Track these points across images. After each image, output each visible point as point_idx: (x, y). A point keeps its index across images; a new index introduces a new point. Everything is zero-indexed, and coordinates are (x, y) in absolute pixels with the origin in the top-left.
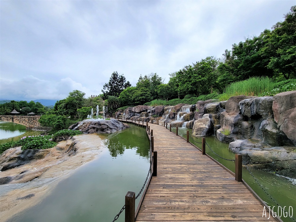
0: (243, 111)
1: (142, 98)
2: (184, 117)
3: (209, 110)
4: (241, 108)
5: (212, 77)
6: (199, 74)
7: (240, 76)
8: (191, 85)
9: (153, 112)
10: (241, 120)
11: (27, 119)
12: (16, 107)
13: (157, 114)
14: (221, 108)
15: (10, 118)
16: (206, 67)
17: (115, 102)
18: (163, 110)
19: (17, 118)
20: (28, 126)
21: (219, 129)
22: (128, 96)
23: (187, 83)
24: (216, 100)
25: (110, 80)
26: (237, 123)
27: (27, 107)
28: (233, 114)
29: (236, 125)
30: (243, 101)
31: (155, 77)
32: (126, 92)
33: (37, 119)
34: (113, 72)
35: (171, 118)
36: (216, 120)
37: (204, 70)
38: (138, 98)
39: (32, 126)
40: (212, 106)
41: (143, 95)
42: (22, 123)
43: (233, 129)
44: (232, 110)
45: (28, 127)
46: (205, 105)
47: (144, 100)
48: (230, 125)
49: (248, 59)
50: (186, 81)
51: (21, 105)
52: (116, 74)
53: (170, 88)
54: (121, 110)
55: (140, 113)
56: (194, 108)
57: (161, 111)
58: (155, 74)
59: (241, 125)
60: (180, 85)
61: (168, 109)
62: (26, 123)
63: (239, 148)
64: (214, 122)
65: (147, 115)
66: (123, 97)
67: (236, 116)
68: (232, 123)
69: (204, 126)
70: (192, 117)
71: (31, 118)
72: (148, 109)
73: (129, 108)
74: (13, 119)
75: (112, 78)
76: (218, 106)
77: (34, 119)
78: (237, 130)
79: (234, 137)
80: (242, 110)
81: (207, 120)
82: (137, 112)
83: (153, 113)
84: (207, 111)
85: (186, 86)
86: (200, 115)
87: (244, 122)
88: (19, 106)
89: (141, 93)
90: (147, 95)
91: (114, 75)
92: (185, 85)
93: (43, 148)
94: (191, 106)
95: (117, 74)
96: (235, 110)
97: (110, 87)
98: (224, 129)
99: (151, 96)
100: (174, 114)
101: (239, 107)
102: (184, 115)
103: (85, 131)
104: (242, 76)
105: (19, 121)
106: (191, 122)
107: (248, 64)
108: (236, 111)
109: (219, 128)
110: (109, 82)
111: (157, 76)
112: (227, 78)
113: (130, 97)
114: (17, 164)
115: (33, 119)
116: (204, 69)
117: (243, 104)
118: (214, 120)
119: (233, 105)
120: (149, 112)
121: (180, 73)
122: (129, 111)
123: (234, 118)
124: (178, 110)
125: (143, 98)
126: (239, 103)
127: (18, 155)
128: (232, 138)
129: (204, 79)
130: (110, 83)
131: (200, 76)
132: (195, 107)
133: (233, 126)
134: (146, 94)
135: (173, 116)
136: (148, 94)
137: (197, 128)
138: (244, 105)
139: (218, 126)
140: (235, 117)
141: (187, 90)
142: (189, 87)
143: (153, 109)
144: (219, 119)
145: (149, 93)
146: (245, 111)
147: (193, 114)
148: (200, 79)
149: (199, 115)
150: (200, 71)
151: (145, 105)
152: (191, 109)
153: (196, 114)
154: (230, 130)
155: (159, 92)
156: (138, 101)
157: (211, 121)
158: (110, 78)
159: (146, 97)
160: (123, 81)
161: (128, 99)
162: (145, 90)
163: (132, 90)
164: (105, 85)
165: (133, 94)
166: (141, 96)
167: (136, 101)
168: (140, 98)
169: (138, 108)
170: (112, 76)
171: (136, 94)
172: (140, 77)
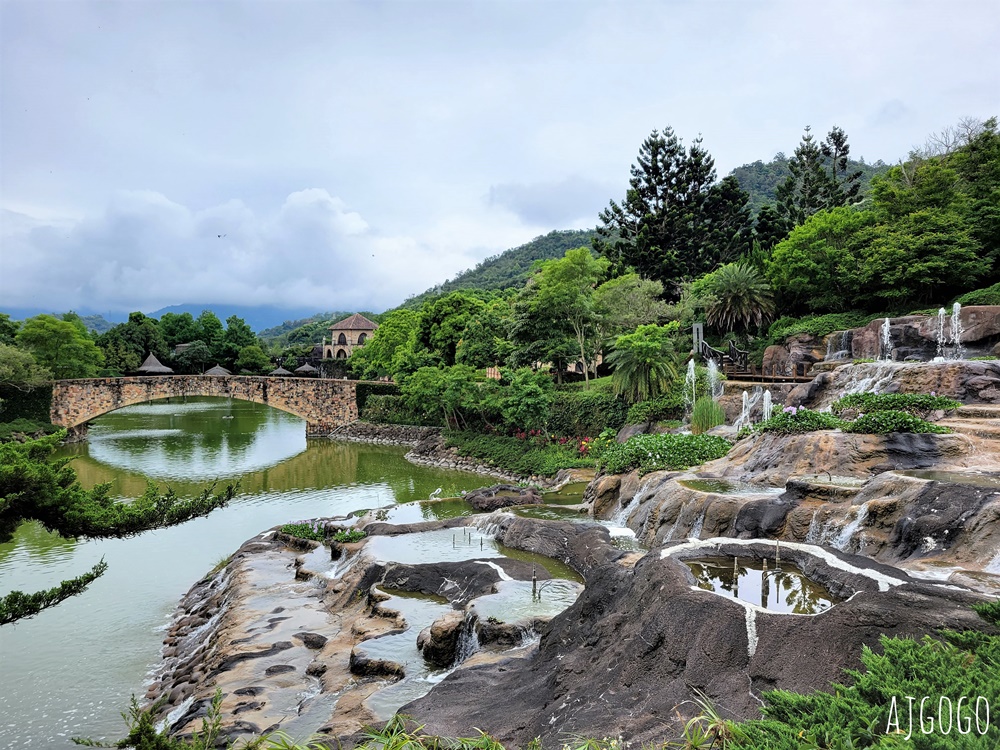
1: (929, 268)
11: (310, 390)
12: (155, 344)
15: (256, 384)
17: (751, 300)
19: (277, 386)
20: (316, 422)
25: (633, 178)
27: (195, 342)
32: (810, 240)
33: (347, 388)
38: (905, 269)
39: (329, 420)
41: (934, 252)
42: (293, 406)
45: (314, 426)
47: (939, 282)
51: (171, 332)
52: (662, 144)
54: (808, 338)
62: (309, 409)
66: (796, 270)
71: (325, 387)
74: (265, 388)
75: (644, 166)
77: (335, 392)
88: (165, 339)
89: (921, 241)
90: (957, 250)
91: (655, 154)
95: (673, 141)
105: (284, 400)
110: (630, 192)
113: (842, 269)
115: (330, 391)
125: (936, 269)
134: (950, 242)
136: (962, 246)
145: (963, 237)
156: (898, 284)
158: (633, 167)
159: (950, 258)
160: (702, 177)
161: (829, 276)
162: (939, 223)
163: (850, 231)
164: (607, 212)
165: (864, 251)
166: (920, 258)
167: (888, 287)
168: (919, 266)
169: (971, 320)
170: (642, 158)
171: (883, 249)
172: (805, 143)
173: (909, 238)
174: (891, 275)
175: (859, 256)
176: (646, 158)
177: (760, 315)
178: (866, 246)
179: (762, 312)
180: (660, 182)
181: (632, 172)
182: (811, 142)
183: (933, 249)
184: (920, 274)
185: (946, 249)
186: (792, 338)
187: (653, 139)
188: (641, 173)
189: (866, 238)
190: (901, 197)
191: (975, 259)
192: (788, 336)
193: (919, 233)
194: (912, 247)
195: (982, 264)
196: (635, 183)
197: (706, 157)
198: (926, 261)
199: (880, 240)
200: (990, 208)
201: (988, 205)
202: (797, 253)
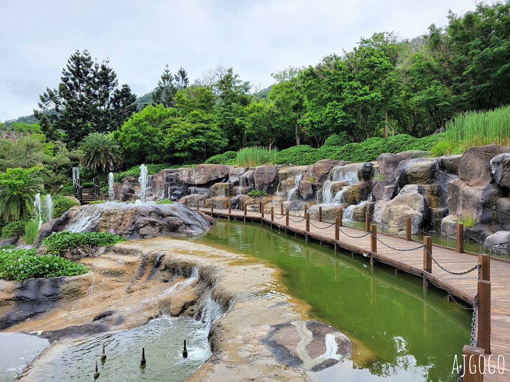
0: (499, 178)
1: (197, 142)
2: (344, 194)
3: (415, 176)
4: (493, 172)
5: (393, 90)
6: (364, 83)
7: (468, 93)
8: (344, 109)
9: (247, 182)
10: (495, 196)
13: (261, 188)
14: (441, 172)
16: (381, 63)
17: (106, 154)
18: (277, 176)
21: (445, 216)
22: (150, 135)
23: (331, 103)
24: (424, 152)
25: (64, 76)
26: (489, 202)
28: (477, 184)
29: (486, 205)
30: (499, 157)
31: (227, 81)
32: (141, 121)
34: (73, 53)
35: (305, 196)
36: (433, 198)
37: (376, 72)
38: (186, 141)
40: (421, 167)
41: (200, 133)
43: (481, 213)
44: (476, 176)
46: (402, 164)
48: (474, 206)
49: (486, 56)
50: (330, 99)
52: (83, 59)
53: (278, 115)
54: (133, 179)
55: (208, 185)
56: (370, 172)
57: (271, 181)
58: (230, 71)
59: (495, 205)
60: (312, 110)
61: (292, 174)
63: (505, 245)
64: (430, 203)
65: (230, 192)
66: (132, 138)
67: (484, 187)
68: (478, 203)
69: (411, 212)
70: (366, 193)
72: (232, 175)
73: (167, 172)
75: (71, 70)
76: (433, 166)
78: (489, 214)
79: (485, 230)
80: (496, 175)
81: (417, 199)
82: (197, 182)
83: (248, 185)
84: (409, 177)
85: (329, 113)
86: (389, 188)
87: (501, 199)
89: (194, 127)
90: (210, 133)
91: (78, 64)
92: (327, 111)
93: (70, 274)
94: (360, 165)
95: (89, 59)
96: (482, 175)
97: (63, 100)
98: (461, 215)
99: (222, 135)
100: (314, 187)
101: (490, 169)
102: (345, 189)
103: (127, 234)
104: (471, 93)
106: (366, 205)
107: (485, 67)
108: (484, 178)
109: (445, 214)
110: (61, 85)
111: (236, 76)
112: (436, 98)
113: (156, 139)
114: (27, 314)
116: (375, 70)
117: (498, 163)
118: (430, 200)
119: (477, 164)
120: (237, 184)
121: (311, 74)
122: (168, 179)
123: (481, 192)
124: (323, 178)
125: (200, 142)
126: (491, 161)
127: (10, 292)
128: (480, 231)
129: (376, 96)
130: (62, 88)
131: (367, 88)
132: (371, 168)
133: (482, 207)
134: (208, 129)
135: (310, 191)
136: (214, 131)
137: (399, 217)
138: (501, 166)
139: (441, 210)
140: (484, 190)
141: (332, 123)
142: (337, 114)
143: (248, 174)
144: (438, 196)
145: (215, 127)
146: (502, 177)
147: (367, 187)
148: (367, 94)
149: (387, 187)
150: (365, 75)
151: (211, 162)
152: (361, 175)
153: (378, 186)
154: (475, 216)
155: (248, 125)
156: (183, 150)
157: (425, 200)
158: (64, 70)
159: (208, 138)
160: (108, 83)
161: (150, 143)
162: (203, 118)
163: (161, 118)
164: (46, 96)
165: (168, 130)
166: (194, 136)
167: (177, 151)
168: (192, 141)
169: (202, 172)
170: (69, 65)
171: (176, 130)
172: (166, 73)
173: (188, 125)
174: (180, 145)
175: (165, 133)
176: (72, 66)
177: (111, 164)
178: (170, 127)
179: (113, 162)
180: (81, 82)
181: (63, 73)
182: (169, 73)
183: (199, 132)
184: (192, 145)
185: (206, 132)
186: (125, 178)
187: (77, 55)
188: (69, 74)
189: (169, 123)
190: (188, 102)
191: (220, 139)
192: (123, 177)
193: (194, 123)
194: (189, 130)
195: (223, 142)
196: (65, 80)
197: (112, 71)
198: (196, 138)
199: (175, 124)
200: (227, 113)
201: (227, 111)
202: (134, 128)
